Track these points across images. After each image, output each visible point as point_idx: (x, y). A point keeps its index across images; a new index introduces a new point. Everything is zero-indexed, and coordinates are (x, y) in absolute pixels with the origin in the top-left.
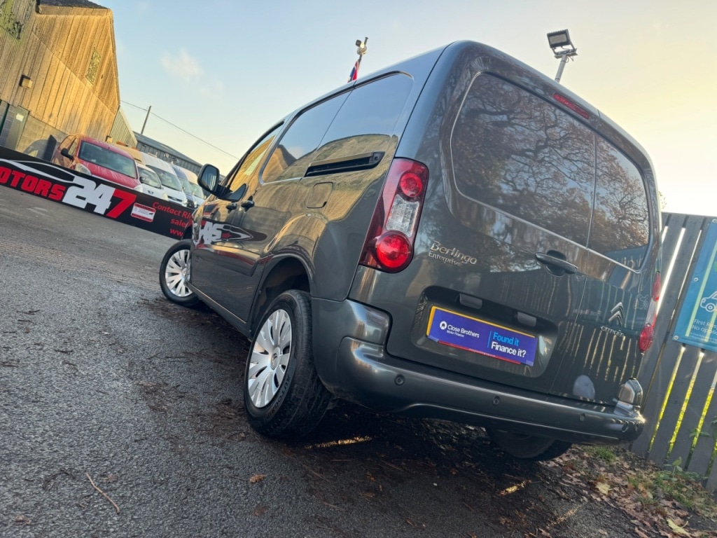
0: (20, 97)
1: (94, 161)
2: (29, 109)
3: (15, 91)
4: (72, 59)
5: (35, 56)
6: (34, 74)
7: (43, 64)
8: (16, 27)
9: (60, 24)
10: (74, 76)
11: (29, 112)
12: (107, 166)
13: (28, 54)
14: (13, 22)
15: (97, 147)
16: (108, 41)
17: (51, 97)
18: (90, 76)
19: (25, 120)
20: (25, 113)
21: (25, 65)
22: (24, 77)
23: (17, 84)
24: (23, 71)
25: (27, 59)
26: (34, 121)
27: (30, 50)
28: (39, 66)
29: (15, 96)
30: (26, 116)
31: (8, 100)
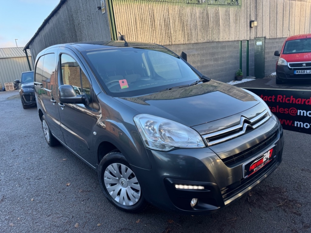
0: (254, 33)
1: (294, 51)
2: (264, 36)
5: (256, 7)
6: (260, 14)
7: (264, 8)
10: (294, 2)
11: (265, 37)
12: (303, 51)
13: (250, 8)
15: (297, 41)
19: (264, 43)
20: (262, 40)
21: (250, 15)
22: (251, 22)
23: (249, 28)
24: (250, 19)
25: (250, 12)
26: (271, 41)
27: (250, 6)
28: (261, 10)
29: (250, 34)
30: (264, 41)
31: (246, 39)
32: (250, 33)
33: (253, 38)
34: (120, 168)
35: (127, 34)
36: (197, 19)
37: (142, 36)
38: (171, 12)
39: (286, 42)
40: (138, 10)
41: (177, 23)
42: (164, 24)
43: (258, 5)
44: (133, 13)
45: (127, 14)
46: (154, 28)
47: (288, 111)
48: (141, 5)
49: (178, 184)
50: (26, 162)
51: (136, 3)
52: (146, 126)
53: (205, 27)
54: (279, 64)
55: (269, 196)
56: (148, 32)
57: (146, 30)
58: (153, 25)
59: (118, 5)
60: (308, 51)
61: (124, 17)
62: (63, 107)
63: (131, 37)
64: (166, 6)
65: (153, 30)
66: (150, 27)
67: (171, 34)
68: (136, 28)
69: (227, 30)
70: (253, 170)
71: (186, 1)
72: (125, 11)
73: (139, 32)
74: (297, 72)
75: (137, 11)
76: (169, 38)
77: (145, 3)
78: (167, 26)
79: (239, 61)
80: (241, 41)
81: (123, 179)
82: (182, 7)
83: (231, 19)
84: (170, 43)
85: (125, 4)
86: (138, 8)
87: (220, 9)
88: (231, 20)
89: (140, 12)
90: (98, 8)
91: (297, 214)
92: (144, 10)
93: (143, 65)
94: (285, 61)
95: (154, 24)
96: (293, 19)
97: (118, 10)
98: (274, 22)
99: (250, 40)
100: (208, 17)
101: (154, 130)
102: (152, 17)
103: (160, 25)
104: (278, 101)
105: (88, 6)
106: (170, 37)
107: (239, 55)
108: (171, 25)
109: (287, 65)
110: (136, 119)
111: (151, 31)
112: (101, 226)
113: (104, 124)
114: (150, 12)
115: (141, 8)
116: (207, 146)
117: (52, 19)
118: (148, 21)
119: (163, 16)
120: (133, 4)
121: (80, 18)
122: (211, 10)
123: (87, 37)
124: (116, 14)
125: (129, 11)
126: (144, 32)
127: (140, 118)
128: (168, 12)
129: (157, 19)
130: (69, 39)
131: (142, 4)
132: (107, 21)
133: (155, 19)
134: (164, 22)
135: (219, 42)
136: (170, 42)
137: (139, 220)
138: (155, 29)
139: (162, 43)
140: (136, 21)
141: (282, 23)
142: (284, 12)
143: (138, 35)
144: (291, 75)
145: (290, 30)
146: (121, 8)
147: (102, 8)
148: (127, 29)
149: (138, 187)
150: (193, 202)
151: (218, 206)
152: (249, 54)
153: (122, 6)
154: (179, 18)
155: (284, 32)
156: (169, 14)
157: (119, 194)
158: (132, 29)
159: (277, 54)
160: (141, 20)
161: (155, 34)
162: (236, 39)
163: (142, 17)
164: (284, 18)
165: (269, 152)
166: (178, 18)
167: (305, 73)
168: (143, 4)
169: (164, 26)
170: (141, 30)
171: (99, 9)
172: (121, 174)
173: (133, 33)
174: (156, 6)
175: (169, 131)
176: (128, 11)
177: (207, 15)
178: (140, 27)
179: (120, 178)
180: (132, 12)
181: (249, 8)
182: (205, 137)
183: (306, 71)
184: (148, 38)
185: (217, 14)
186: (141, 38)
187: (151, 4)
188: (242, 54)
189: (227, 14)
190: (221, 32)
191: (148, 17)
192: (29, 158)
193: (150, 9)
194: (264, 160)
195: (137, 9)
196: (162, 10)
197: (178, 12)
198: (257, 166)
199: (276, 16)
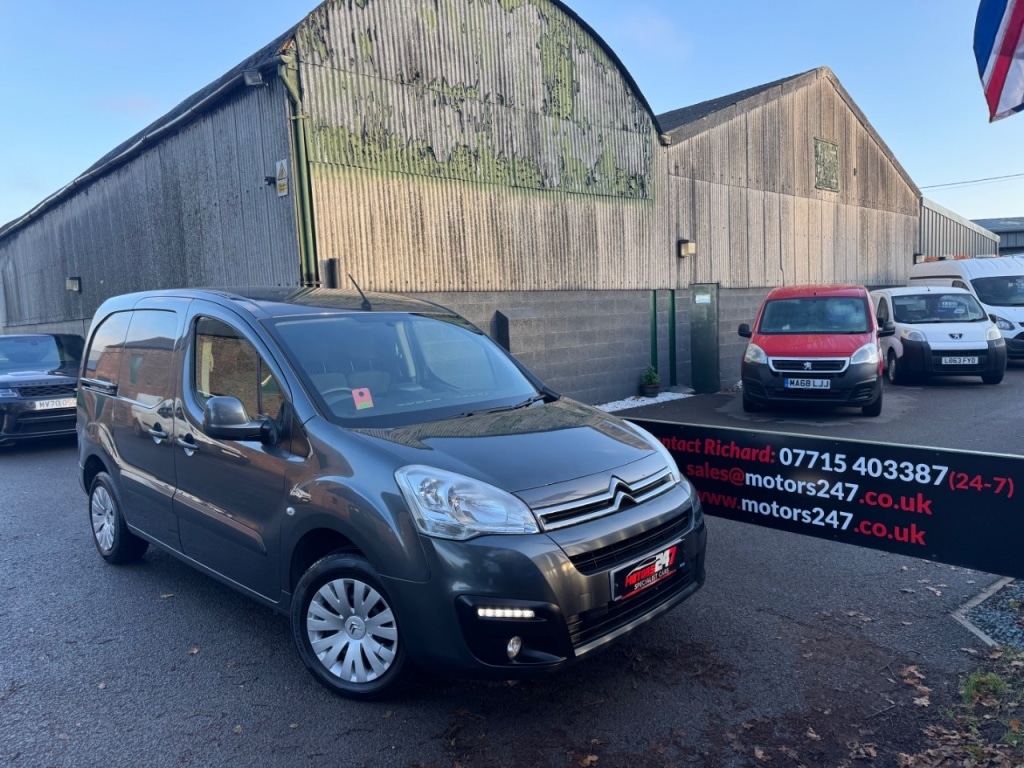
0: (688, 272)
1: (786, 328)
2: (715, 280)
3: (674, 268)
4: (772, 175)
5: (693, 205)
6: (703, 225)
7: (714, 209)
8: (633, 185)
9: (722, 139)
10: (789, 198)
11: (718, 284)
12: (808, 329)
13: (678, 208)
14: (624, 180)
15: (793, 301)
16: (843, 113)
17: (752, 248)
18: (825, 184)
19: (715, 299)
20: (709, 290)
21: (678, 225)
22: (680, 243)
23: (674, 258)
24: (678, 234)
25: (678, 217)
26: (734, 294)
27: (678, 201)
28: (707, 213)
29: (678, 274)
30: (715, 293)
31: (666, 285)
32: (678, 271)
33: (685, 282)
34: (350, 589)
35: (345, 256)
36: (539, 229)
37: (387, 262)
38: (467, 205)
39: (768, 302)
40: (379, 194)
41: (483, 235)
42: (450, 236)
43: (697, 200)
44: (364, 202)
45: (350, 204)
46: (421, 245)
47: (728, 474)
48: (388, 183)
49: (485, 607)
50: (46, 603)
51: (374, 177)
52: (422, 490)
53: (559, 248)
54: (748, 359)
55: (679, 660)
56: (404, 255)
57: (399, 250)
58: (418, 238)
59: (324, 179)
60: (817, 330)
61: (339, 212)
62: (191, 449)
63: (355, 265)
64: (455, 189)
65: (419, 250)
66: (410, 240)
67: (466, 263)
68: (373, 240)
69: (616, 260)
70: (633, 586)
71: (510, 182)
72: (343, 195)
73: (379, 253)
74: (792, 383)
75: (376, 198)
76: (462, 272)
77: (400, 179)
78: (457, 241)
79: (649, 344)
80: (655, 291)
81: (354, 620)
82: (499, 195)
83: (626, 232)
84: (465, 286)
85: (345, 178)
86: (378, 190)
87: (598, 207)
88: (629, 236)
89: (384, 200)
90: (266, 179)
91: (727, 689)
92: (395, 196)
93: (397, 349)
94: (762, 351)
95: (423, 234)
96: (791, 242)
97: (325, 190)
98: (740, 246)
99: (678, 289)
100: (567, 224)
101: (436, 498)
102: (416, 215)
103: (439, 238)
104: (706, 452)
105: (235, 169)
106: (463, 270)
107: (648, 327)
108: (469, 239)
109: (767, 364)
110: (401, 477)
111: (414, 252)
112: (299, 728)
113: (306, 491)
114: (413, 204)
115: (389, 192)
116: (542, 531)
117: (102, 181)
118: (405, 225)
119: (447, 215)
120: (368, 179)
121: (201, 197)
122: (576, 208)
123: (221, 252)
124: (317, 200)
125: (355, 197)
126: (394, 254)
127: (409, 474)
128: (462, 206)
129: (431, 222)
130: (157, 248)
131: (391, 181)
132: (290, 218)
133: (425, 221)
134: (450, 232)
135: (594, 290)
136: (463, 283)
137: (389, 714)
138: (424, 248)
139: (442, 284)
140: (372, 224)
141: (762, 250)
142: (767, 222)
143: (376, 262)
144: (777, 389)
145: (784, 267)
146: (334, 187)
147: (278, 182)
148: (347, 242)
149: (392, 633)
150: (513, 648)
151: (561, 656)
152: (677, 325)
153: (337, 181)
154: (490, 224)
155: (767, 273)
156: (462, 211)
157: (341, 657)
158: (361, 244)
159: (744, 332)
160: (387, 220)
161: (422, 261)
162: (642, 286)
163: (391, 213)
164: (767, 236)
165: (667, 553)
166: (488, 222)
167: (811, 387)
168: (395, 180)
169: (448, 242)
170: (386, 248)
171: (269, 184)
172: (352, 606)
173: (362, 255)
174: (428, 187)
175: (468, 502)
176: (352, 196)
177: (565, 218)
178: (383, 240)
179: (348, 615)
180: (364, 199)
181: (674, 207)
182: (539, 514)
183: (812, 380)
184: (402, 268)
185: (590, 219)
186: (385, 268)
187: (416, 181)
188: (658, 326)
189: (618, 220)
190: (600, 265)
191: (406, 214)
192: (53, 594)
193: (412, 195)
194: (658, 568)
195: (376, 192)
196: (445, 198)
197: (487, 206)
198: (641, 580)
199: (745, 231)
